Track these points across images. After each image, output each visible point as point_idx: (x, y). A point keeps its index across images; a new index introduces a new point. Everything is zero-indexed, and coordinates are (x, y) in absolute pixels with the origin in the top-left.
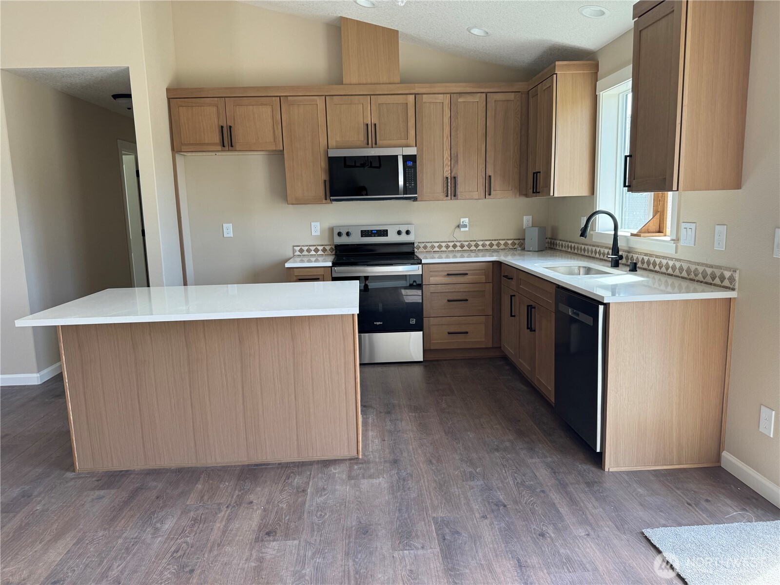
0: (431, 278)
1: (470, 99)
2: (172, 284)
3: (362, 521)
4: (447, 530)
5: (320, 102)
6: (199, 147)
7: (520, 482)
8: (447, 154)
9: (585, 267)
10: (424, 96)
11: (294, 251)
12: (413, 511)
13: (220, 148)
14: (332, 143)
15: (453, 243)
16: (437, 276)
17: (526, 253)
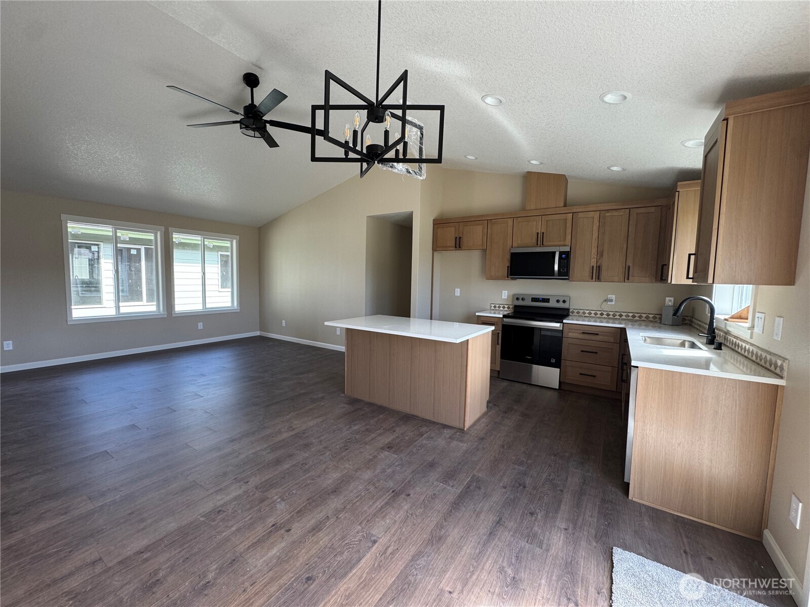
0: (570, 334)
1: (616, 213)
2: (422, 317)
3: (435, 460)
4: (475, 484)
5: (510, 221)
6: (445, 248)
7: (551, 478)
8: (594, 251)
9: (690, 341)
10: (579, 214)
11: (491, 307)
12: (466, 467)
13: (454, 249)
14: (515, 244)
15: (601, 312)
16: (574, 333)
17: (662, 325)
